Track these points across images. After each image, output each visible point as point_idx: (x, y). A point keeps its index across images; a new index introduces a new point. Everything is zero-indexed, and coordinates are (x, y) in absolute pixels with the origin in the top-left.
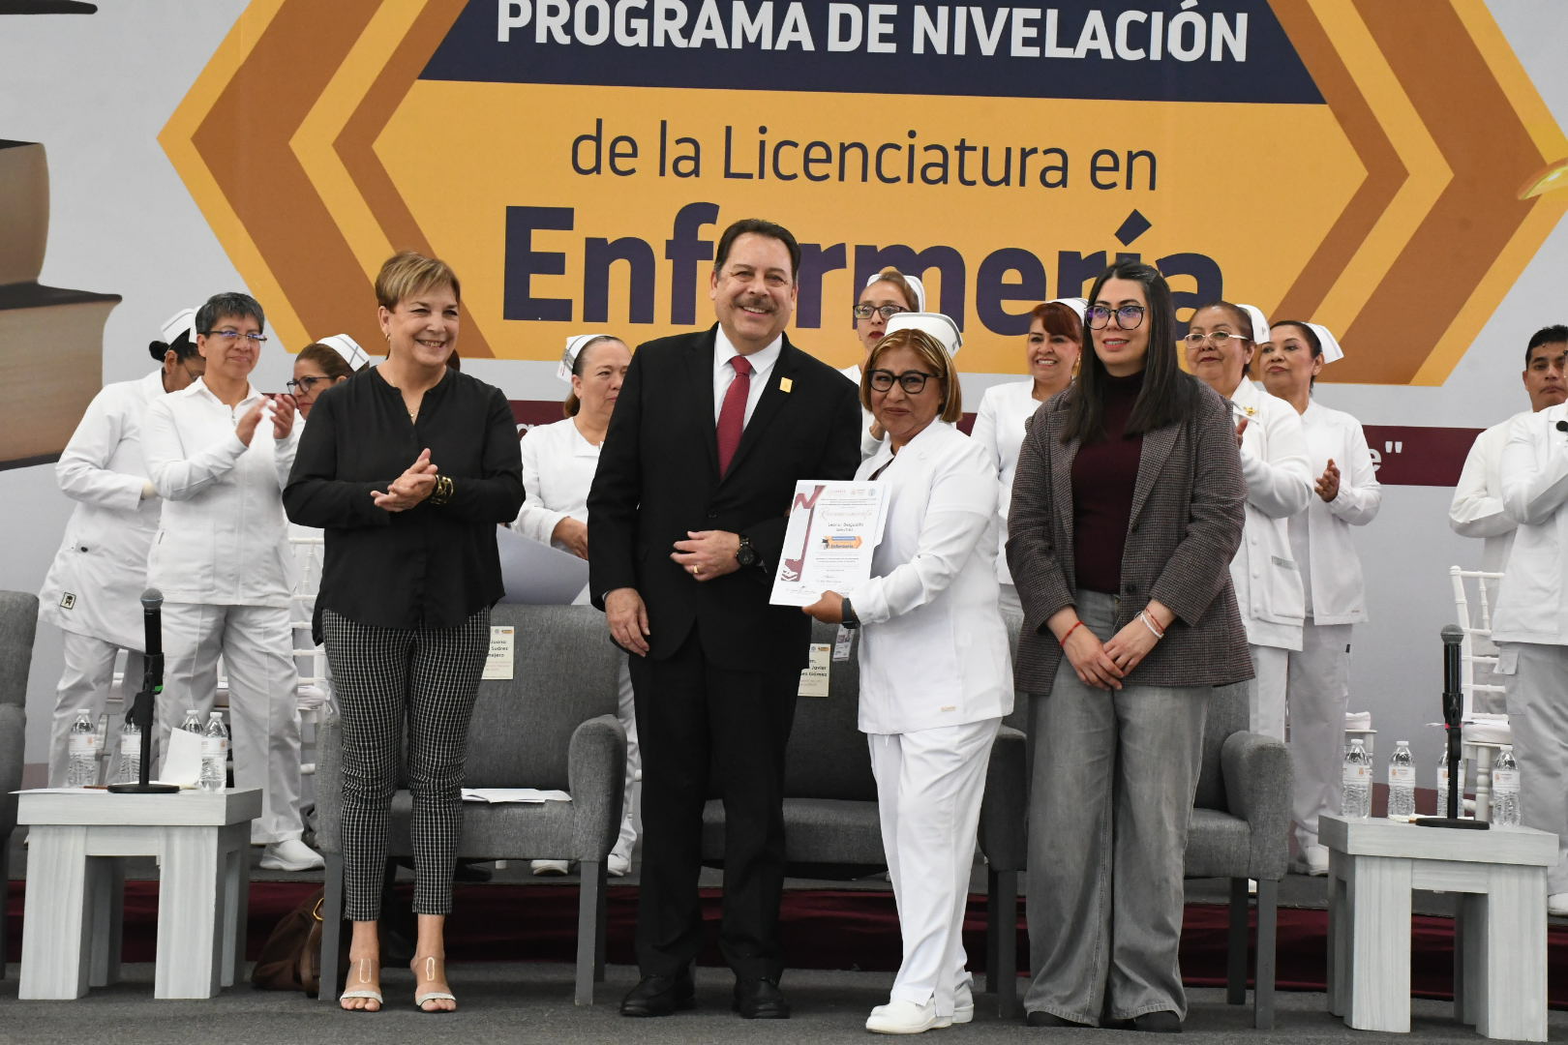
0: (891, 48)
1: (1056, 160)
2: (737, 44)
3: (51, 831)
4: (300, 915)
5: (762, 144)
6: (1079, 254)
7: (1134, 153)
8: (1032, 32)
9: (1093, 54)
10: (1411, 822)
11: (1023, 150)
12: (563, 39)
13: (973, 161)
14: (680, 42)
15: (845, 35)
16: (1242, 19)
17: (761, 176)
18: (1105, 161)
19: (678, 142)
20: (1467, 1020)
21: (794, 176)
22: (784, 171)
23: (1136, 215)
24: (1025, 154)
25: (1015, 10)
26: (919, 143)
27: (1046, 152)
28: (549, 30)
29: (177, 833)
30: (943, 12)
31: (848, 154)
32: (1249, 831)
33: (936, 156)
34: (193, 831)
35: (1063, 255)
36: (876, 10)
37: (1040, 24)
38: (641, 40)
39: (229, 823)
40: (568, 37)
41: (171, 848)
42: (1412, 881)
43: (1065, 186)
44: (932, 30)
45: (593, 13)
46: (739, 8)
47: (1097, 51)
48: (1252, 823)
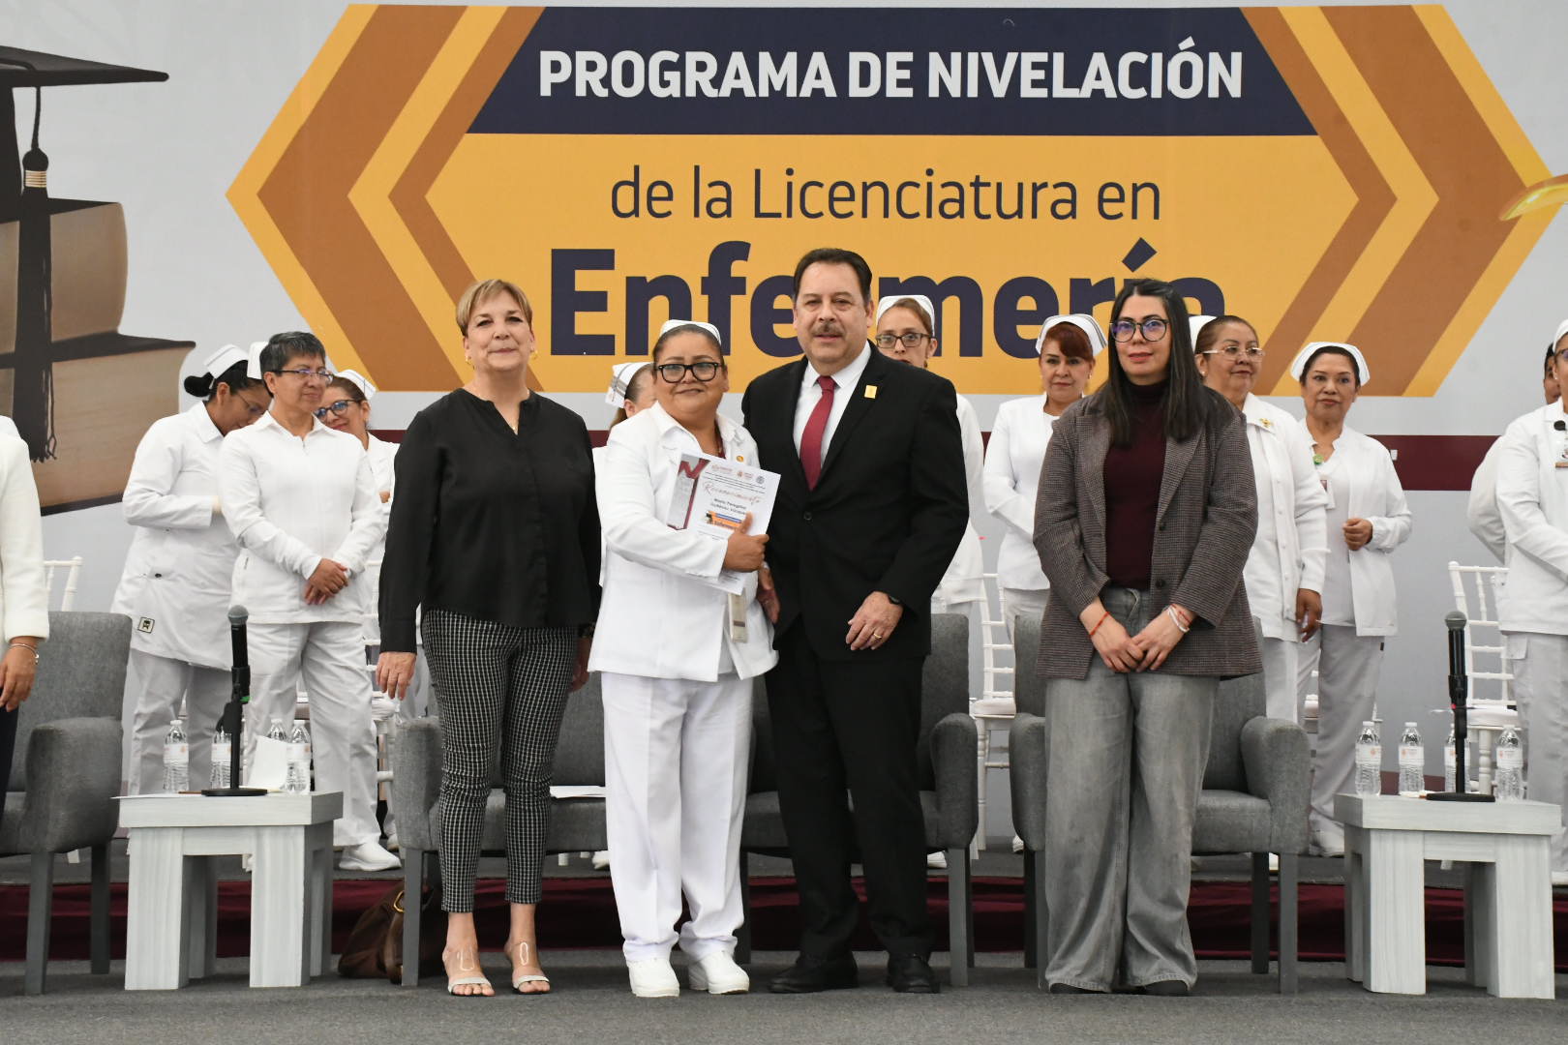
0: (908, 92)
1: (1066, 193)
2: (764, 92)
3: (151, 833)
4: (382, 908)
5: (790, 185)
6: (1089, 280)
7: (1138, 185)
8: (1040, 75)
9: (1098, 94)
10: (1421, 797)
11: (1034, 184)
12: (601, 92)
13: (988, 196)
14: (710, 92)
15: (865, 81)
16: (1237, 58)
17: (789, 215)
18: (1112, 193)
19: (711, 185)
20: (1478, 982)
21: (820, 214)
22: (810, 210)
23: (1141, 242)
24: (1036, 188)
25: (1023, 54)
26: (937, 181)
27: (1056, 186)
28: (588, 85)
29: (267, 833)
30: (956, 57)
31: (870, 192)
32: (1269, 808)
33: (954, 193)
34: (281, 831)
35: (1074, 282)
36: (893, 58)
37: (1047, 67)
38: (674, 91)
39: (315, 822)
40: (607, 90)
41: (260, 847)
42: (1424, 851)
43: (1074, 217)
44: (946, 75)
45: (628, 67)
46: (765, 59)
47: (1102, 91)
48: (1272, 801)
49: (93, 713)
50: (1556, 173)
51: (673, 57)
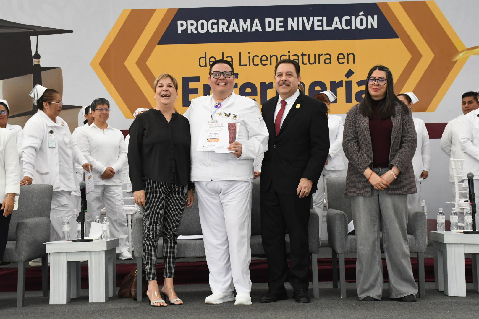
0: (282, 29)
1: (328, 57)
2: (241, 30)
3: (56, 254)
4: (131, 275)
5: (249, 56)
6: (335, 81)
7: (349, 54)
8: (320, 23)
9: (336, 28)
10: (461, 232)
11: (319, 54)
12: (195, 32)
13: (306, 58)
14: (226, 31)
15: (270, 27)
16: (376, 17)
17: (249, 65)
18: (341, 56)
19: (227, 57)
21: (258, 65)
22: (255, 64)
23: (350, 70)
24: (319, 56)
25: (315, 18)
26: (291, 54)
27: (325, 55)
28: (191, 29)
29: (93, 253)
30: (296, 19)
31: (272, 58)
32: (414, 238)
33: (296, 57)
34: (97, 253)
35: (331, 82)
36: (278, 20)
37: (322, 21)
38: (216, 31)
39: (108, 250)
40: (196, 31)
41: (91, 258)
42: (464, 251)
43: (331, 63)
44: (293, 24)
45: (202, 25)
46: (241, 21)
47: (338, 27)
48: (415, 236)
49: (41, 216)
50: (468, 47)
51: (215, 21)
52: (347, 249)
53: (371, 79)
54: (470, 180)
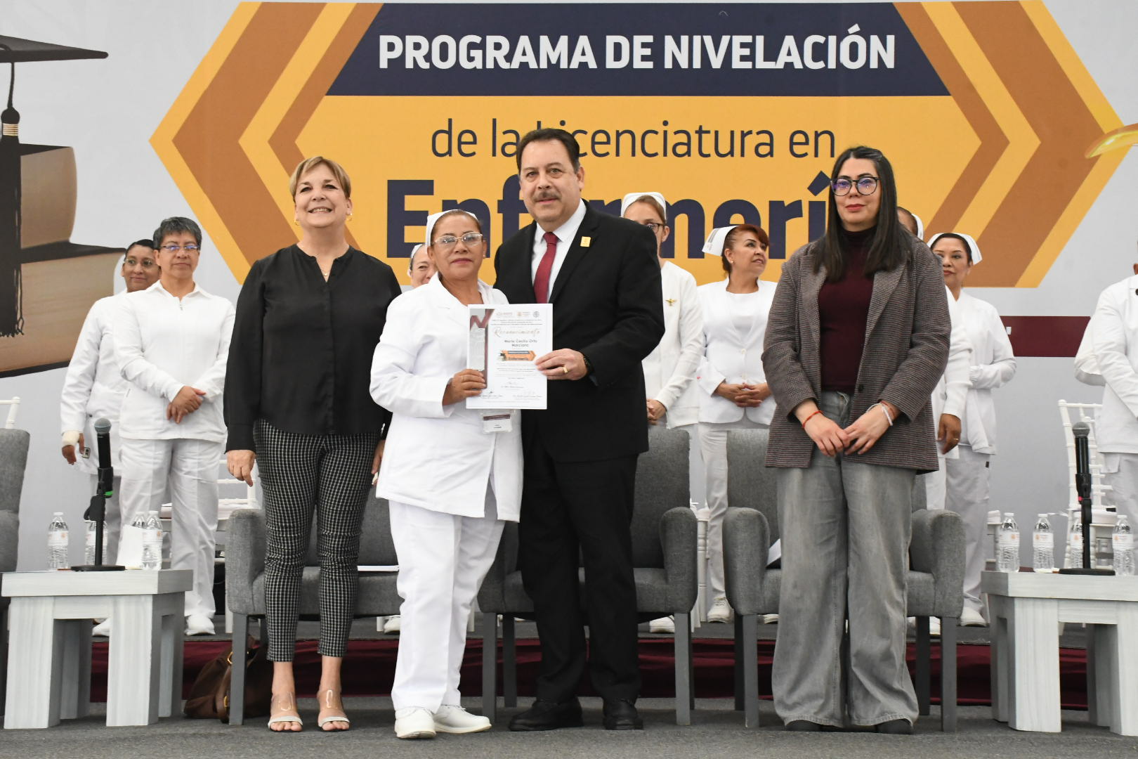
0: (649, 65)
1: (766, 138)
2: (544, 65)
3: (27, 600)
4: (219, 661)
6: (783, 202)
7: (819, 132)
8: (747, 52)
9: (789, 65)
10: (1054, 572)
11: (742, 132)
13: (708, 140)
14: (504, 65)
15: (618, 57)
16: (891, 39)
18: (799, 138)
19: (505, 133)
20: (1101, 723)
23: (821, 175)
24: (744, 135)
25: (734, 37)
26: (671, 129)
27: (758, 133)
29: (122, 601)
30: (685, 39)
31: (622, 138)
32: (933, 580)
33: (683, 138)
34: (133, 599)
35: (772, 204)
36: (639, 40)
37: (752, 46)
38: (478, 64)
39: (162, 592)
40: (428, 64)
41: (116, 613)
42: (1058, 615)
43: (772, 156)
44: (677, 52)
45: (444, 46)
46: (544, 41)
47: (792, 63)
48: (935, 574)
51: (477, 39)
52: (764, 603)
53: (841, 180)
54: (1080, 440)
